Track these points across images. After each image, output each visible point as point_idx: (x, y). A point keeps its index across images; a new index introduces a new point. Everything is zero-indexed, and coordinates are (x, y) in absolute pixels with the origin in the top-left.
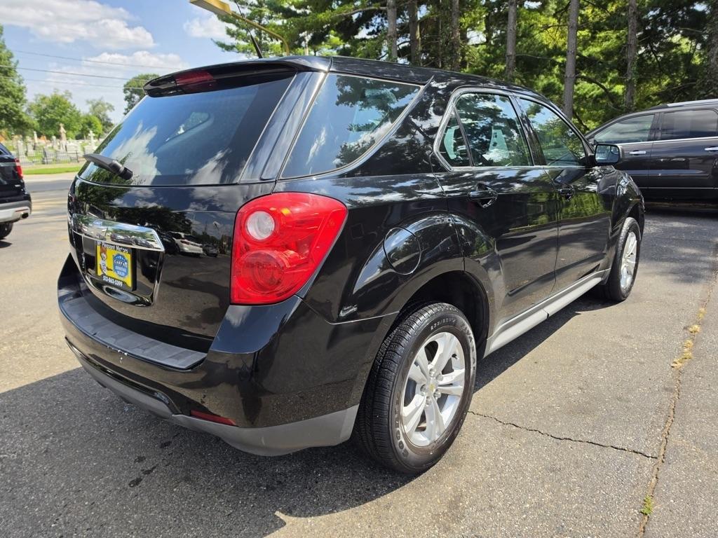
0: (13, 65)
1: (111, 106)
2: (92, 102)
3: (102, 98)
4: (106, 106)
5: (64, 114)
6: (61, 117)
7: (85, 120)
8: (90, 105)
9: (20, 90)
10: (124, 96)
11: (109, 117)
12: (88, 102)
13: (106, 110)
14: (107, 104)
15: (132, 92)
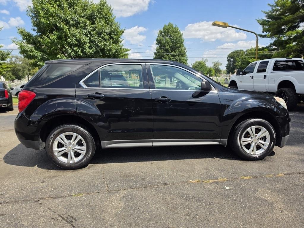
0: (185, 52)
1: (221, 64)
2: (214, 63)
3: (218, 61)
4: (219, 64)
5: (201, 68)
6: (200, 69)
7: (209, 70)
8: (214, 64)
9: (186, 60)
10: (227, 59)
11: (220, 68)
12: (213, 63)
13: (219, 65)
14: (220, 63)
15: (230, 58)
